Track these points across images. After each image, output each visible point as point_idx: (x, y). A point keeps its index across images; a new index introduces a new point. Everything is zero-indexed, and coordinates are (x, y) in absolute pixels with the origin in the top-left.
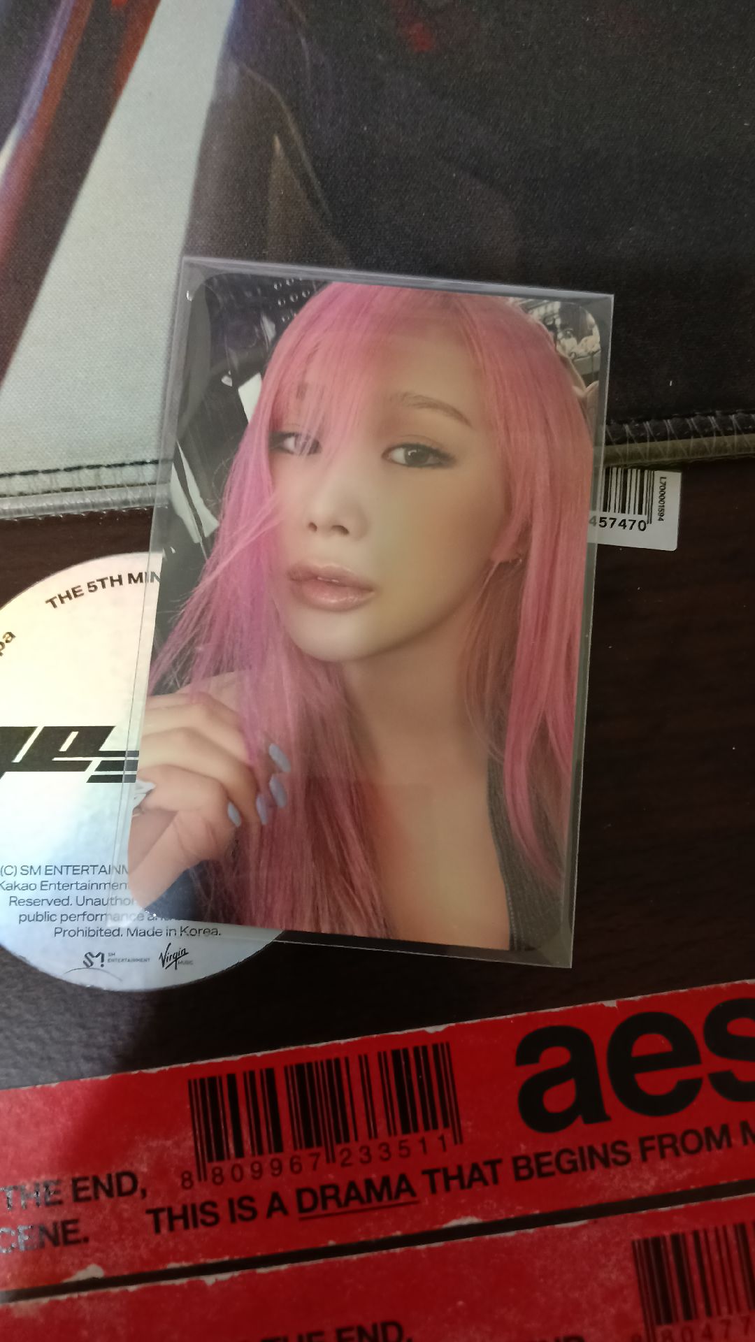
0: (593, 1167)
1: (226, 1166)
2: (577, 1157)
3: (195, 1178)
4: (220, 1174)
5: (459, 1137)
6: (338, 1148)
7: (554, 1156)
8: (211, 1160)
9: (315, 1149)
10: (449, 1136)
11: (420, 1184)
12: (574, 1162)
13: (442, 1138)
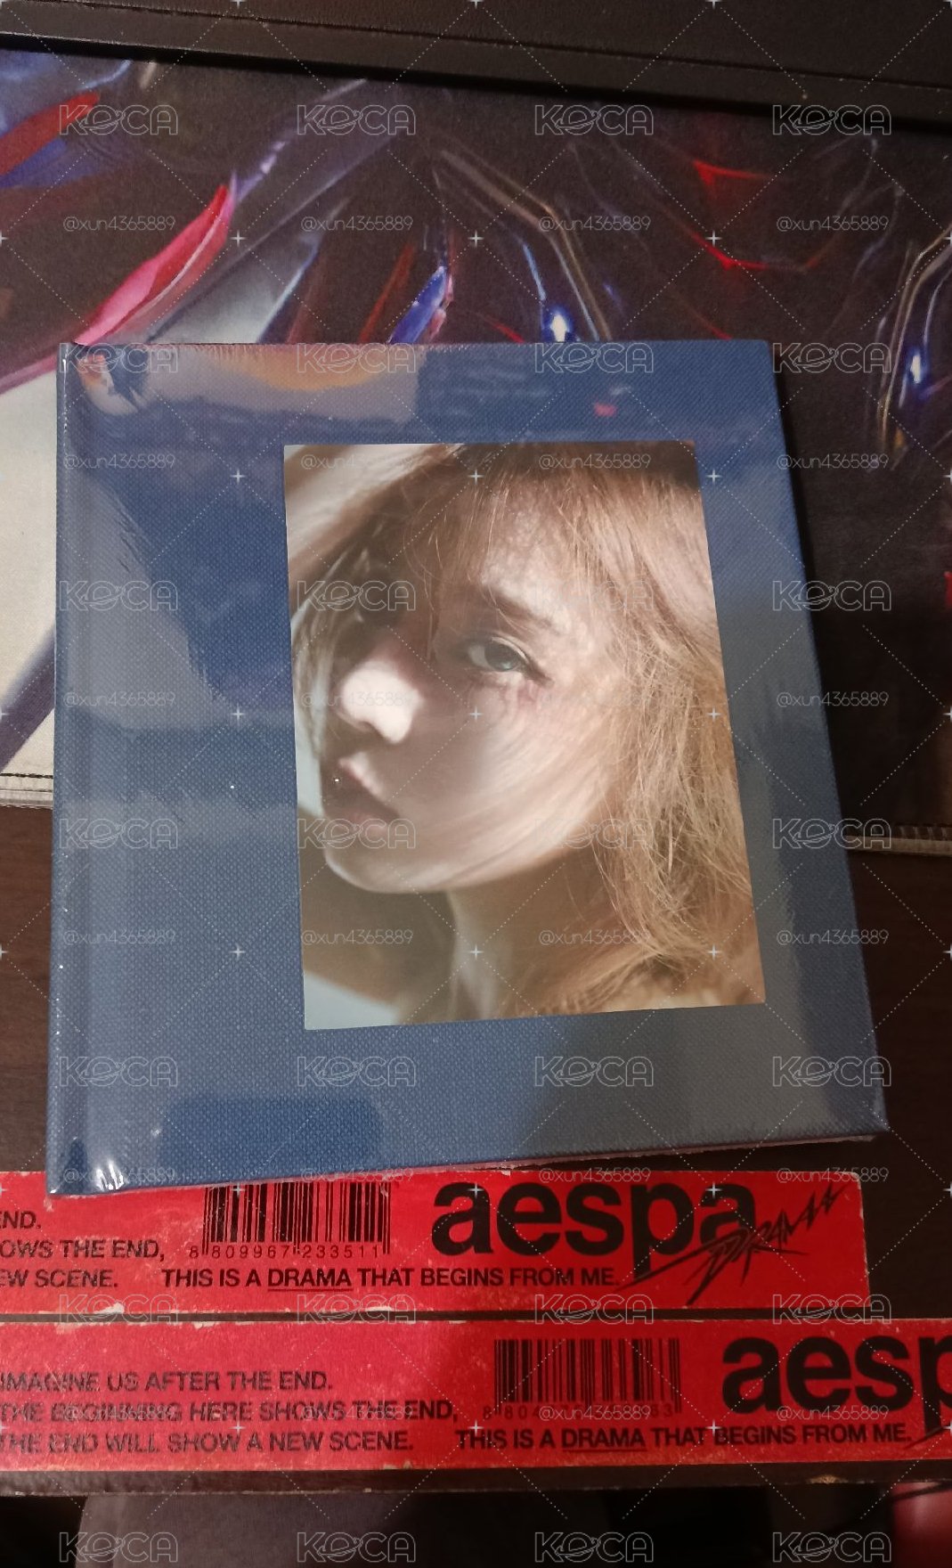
0: (476, 1284)
1: (223, 1246)
2: (466, 1275)
3: (200, 1251)
4: (218, 1251)
5: (387, 1248)
6: (302, 1245)
7: (451, 1271)
8: (213, 1240)
9: (286, 1243)
10: (380, 1247)
11: (355, 1278)
12: (464, 1279)
13: (375, 1248)
